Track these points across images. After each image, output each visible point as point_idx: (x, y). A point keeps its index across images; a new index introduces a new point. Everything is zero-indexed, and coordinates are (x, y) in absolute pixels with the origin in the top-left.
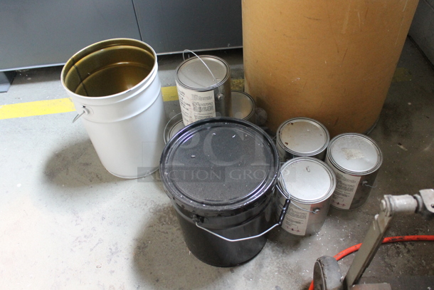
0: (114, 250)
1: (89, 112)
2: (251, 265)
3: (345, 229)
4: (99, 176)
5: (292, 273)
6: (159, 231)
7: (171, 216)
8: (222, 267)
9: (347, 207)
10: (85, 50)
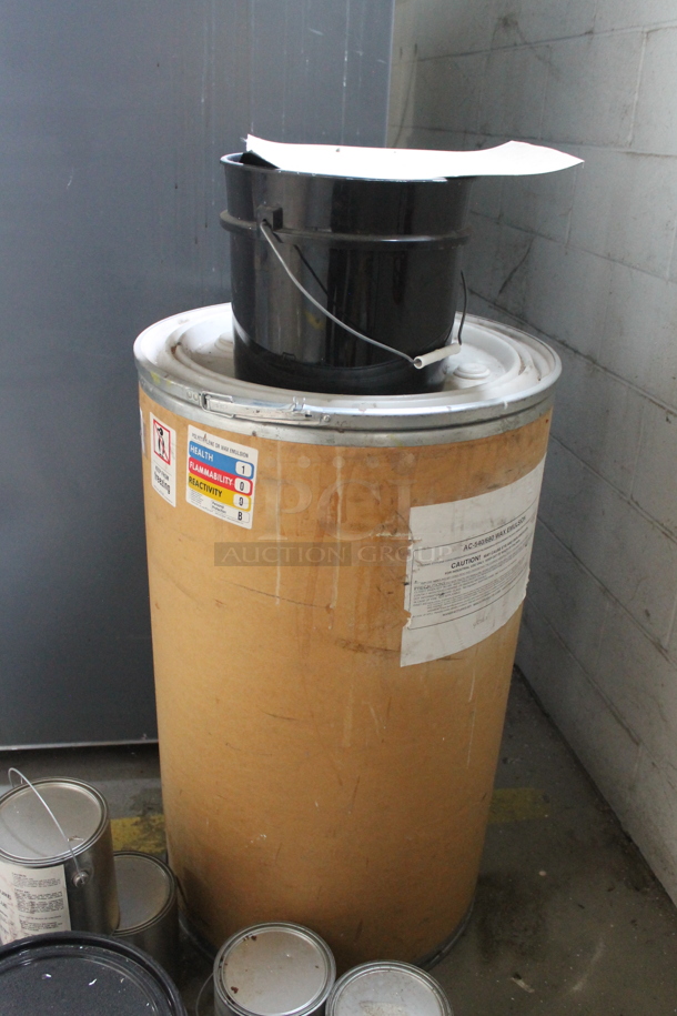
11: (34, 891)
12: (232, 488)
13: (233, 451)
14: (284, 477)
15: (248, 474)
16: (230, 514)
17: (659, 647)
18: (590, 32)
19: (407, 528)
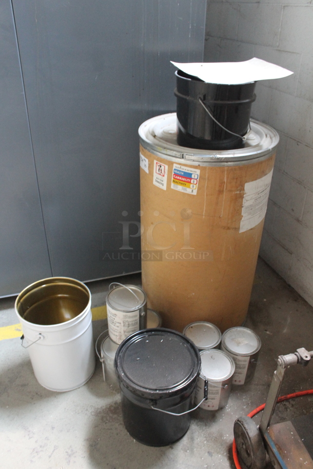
0: (70, 452)
1: (44, 337)
2: (185, 440)
3: (245, 399)
4: (39, 393)
5: (217, 440)
6: (104, 429)
7: (111, 415)
8: (163, 446)
9: (242, 383)
10: (28, 289)
11: (130, 320)
12: (190, 182)
13: (191, 171)
14: (208, 178)
15: (196, 177)
16: (189, 191)
17: (298, 220)
18: (259, 2)
19: (244, 190)
